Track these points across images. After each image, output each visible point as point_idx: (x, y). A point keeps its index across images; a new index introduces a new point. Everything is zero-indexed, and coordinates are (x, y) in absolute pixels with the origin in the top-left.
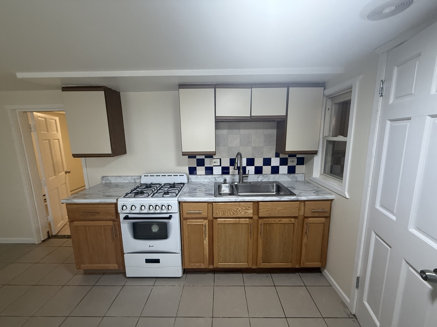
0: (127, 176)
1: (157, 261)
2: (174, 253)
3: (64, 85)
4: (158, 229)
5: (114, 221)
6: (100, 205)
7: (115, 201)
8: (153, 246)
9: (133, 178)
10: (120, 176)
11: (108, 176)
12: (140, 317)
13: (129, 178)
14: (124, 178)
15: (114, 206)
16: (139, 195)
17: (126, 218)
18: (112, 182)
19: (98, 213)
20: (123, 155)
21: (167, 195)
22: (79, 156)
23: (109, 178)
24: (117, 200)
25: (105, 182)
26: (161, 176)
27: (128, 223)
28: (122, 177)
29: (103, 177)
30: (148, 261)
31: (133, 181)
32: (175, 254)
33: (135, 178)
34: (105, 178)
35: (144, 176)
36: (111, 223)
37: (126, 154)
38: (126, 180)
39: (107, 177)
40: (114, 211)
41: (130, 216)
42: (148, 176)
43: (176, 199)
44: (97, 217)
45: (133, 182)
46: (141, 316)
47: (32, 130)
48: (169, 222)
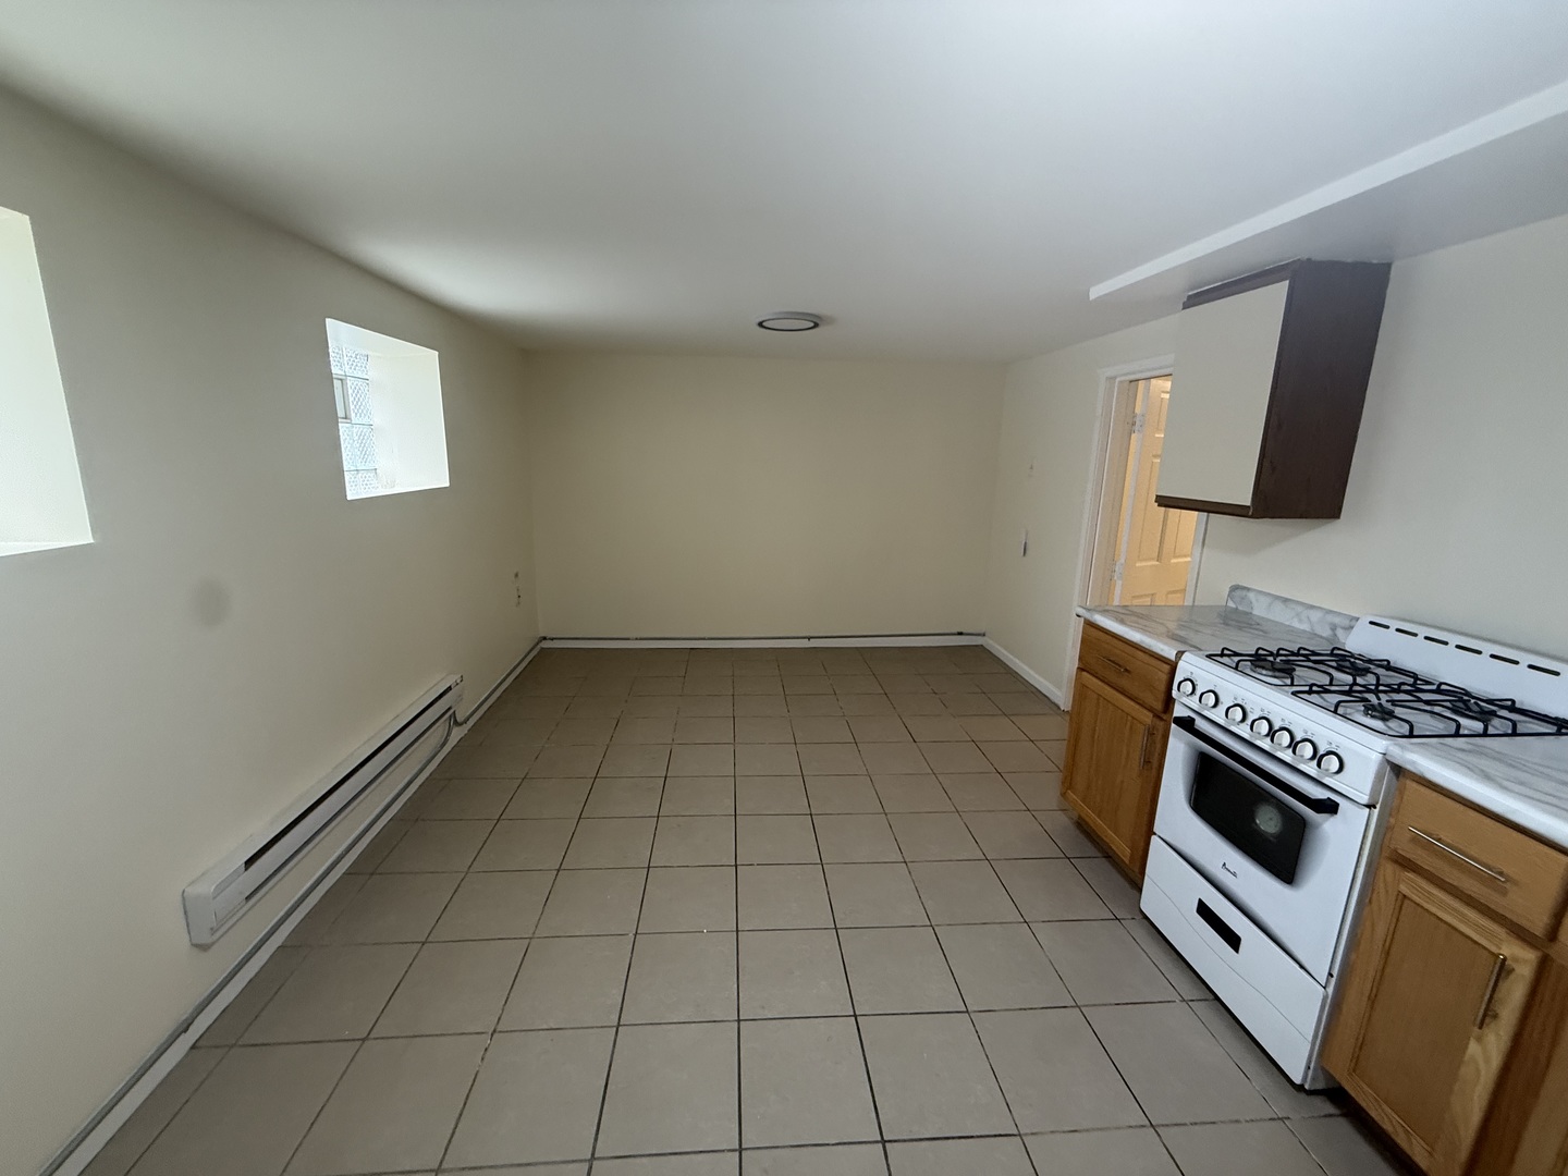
0: (1312, 607)
1: (1233, 940)
2: (1302, 967)
3: (1192, 290)
4: (1277, 829)
5: (1156, 716)
6: (1140, 653)
7: (1171, 654)
8: (1234, 874)
9: (1330, 618)
10: (1286, 601)
11: (1248, 589)
12: (1078, 1006)
13: (1315, 616)
14: (1299, 609)
15: (1166, 668)
16: (1264, 672)
17: (1187, 724)
18: (1255, 612)
19: (1126, 670)
20: (1325, 520)
21: (1372, 717)
22: (1182, 505)
23: (1251, 595)
24: (1180, 654)
25: (1234, 606)
26: (1421, 637)
27: (1189, 744)
28: (1293, 606)
29: (1235, 588)
30: (1204, 910)
31: (1326, 633)
32: (1302, 971)
33: (1337, 620)
34: (1238, 593)
35: (1371, 623)
36: (1147, 718)
37: (1338, 521)
38: (1300, 621)
39: (1244, 593)
40: (1162, 687)
41: (1201, 724)
42: (1387, 627)
43: (1381, 744)
44: (1124, 682)
45: (1324, 635)
46: (1083, 1009)
47: (1136, 428)
48: (1317, 826)
